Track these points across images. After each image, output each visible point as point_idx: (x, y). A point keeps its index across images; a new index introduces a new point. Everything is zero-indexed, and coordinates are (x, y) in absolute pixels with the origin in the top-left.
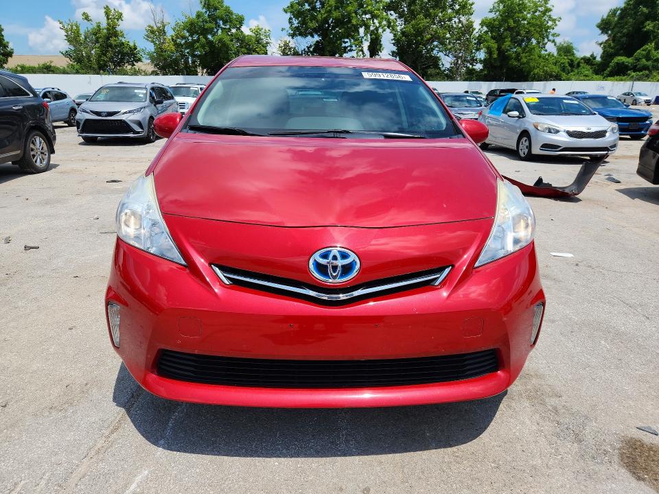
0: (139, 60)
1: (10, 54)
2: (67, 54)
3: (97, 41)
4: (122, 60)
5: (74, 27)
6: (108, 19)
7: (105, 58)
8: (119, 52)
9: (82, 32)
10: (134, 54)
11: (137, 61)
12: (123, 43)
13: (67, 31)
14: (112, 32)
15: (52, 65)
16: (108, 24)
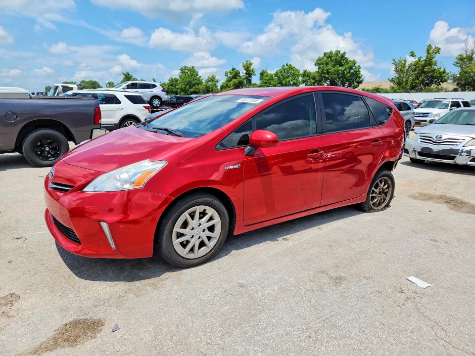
0: (446, 81)
1: (361, 82)
2: (392, 81)
3: (415, 70)
4: (431, 82)
5: (403, 62)
6: (428, 53)
7: (417, 81)
8: (431, 76)
9: (407, 65)
10: (442, 77)
11: (443, 82)
12: (435, 70)
13: (396, 65)
14: (429, 62)
15: (381, 87)
16: (427, 58)
